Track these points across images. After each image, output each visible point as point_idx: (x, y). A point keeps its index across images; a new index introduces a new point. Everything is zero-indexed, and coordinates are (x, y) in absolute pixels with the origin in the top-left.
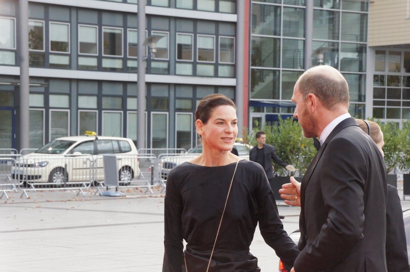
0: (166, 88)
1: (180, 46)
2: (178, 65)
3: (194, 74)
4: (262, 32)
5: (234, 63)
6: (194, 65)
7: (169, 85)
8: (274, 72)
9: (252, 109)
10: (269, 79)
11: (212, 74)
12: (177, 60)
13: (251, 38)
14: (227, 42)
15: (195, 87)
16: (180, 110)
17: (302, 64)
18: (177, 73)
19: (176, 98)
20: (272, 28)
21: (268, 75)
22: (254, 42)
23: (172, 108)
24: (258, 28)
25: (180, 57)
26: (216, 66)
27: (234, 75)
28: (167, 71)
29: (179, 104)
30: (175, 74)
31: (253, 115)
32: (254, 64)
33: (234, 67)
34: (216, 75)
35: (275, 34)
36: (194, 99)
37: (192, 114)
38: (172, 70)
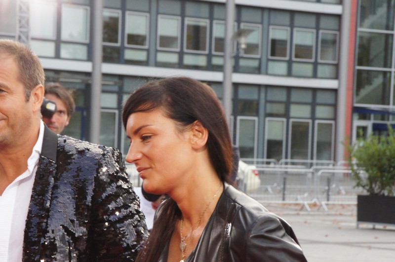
0: (256, 89)
1: (274, 42)
2: (271, 64)
3: (289, 74)
4: (372, 27)
5: (335, 62)
6: (290, 63)
7: (259, 86)
8: (385, 73)
9: (356, 116)
10: (378, 81)
11: (310, 74)
12: (270, 57)
13: (358, 34)
14: (330, 38)
15: (289, 89)
16: (271, 115)
18: (270, 71)
19: (267, 101)
20: (384, 21)
21: (376, 77)
22: (361, 38)
23: (262, 112)
24: (368, 22)
25: (273, 54)
26: (315, 65)
27: (337, 77)
28: (258, 71)
29: (270, 108)
30: (267, 74)
31: (357, 123)
32: (360, 63)
33: (337, 66)
34: (315, 76)
35: (387, 28)
36: (288, 104)
37: (284, 120)
38: (263, 69)
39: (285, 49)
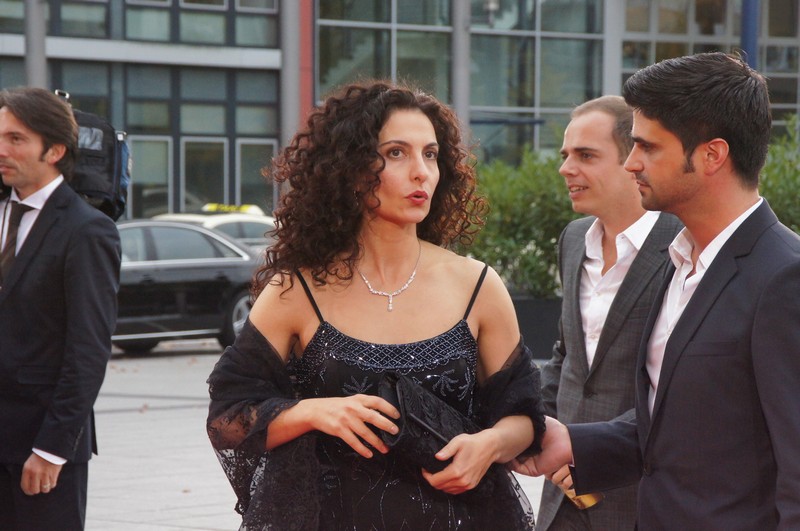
0: (102, 72)
2: (132, 16)
3: (175, 38)
5: (274, 11)
6: (175, 12)
7: (108, 65)
8: (378, 33)
10: (365, 51)
11: (220, 37)
12: (130, 1)
15: (176, 71)
16: (139, 130)
17: (445, 15)
18: (130, 34)
19: (127, 99)
21: (362, 42)
23: (118, 123)
26: (231, 17)
27: (276, 42)
28: (106, 31)
29: (137, 114)
30: (125, 38)
32: (326, 13)
33: (276, 19)
34: (230, 42)
36: (174, 105)
37: (169, 139)
38: (116, 26)
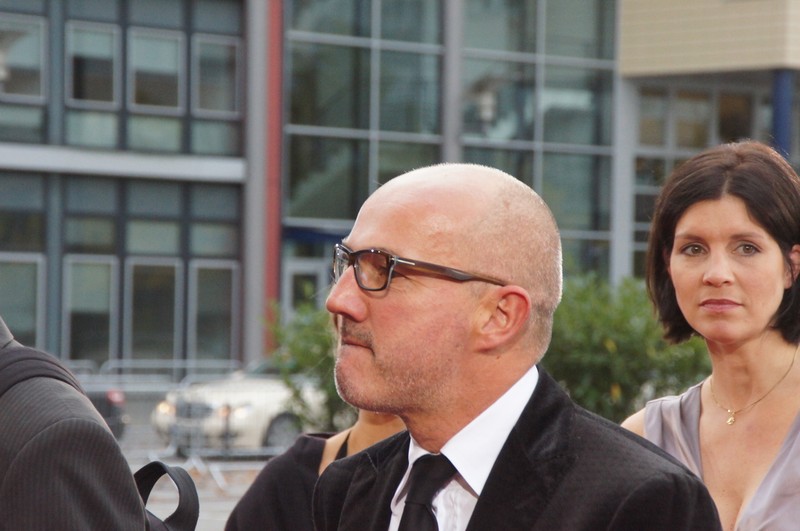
0: (36, 185)
1: (80, 64)
2: (73, 119)
3: (123, 145)
4: (320, 27)
5: (235, 115)
6: (123, 116)
7: (45, 177)
8: (355, 143)
9: (289, 250)
10: (340, 162)
11: (174, 144)
12: (72, 102)
13: (288, 45)
14: (221, 54)
15: (123, 184)
16: (78, 249)
17: (433, 120)
18: (72, 138)
19: (67, 215)
20: (348, 16)
22: (296, 55)
23: (54, 241)
24: (309, 16)
25: (79, 93)
26: (187, 122)
27: (238, 149)
28: (42, 136)
29: (77, 231)
30: (64, 144)
31: (294, 266)
32: (297, 116)
33: (239, 126)
34: (186, 149)
35: (357, 31)
36: (120, 221)
37: (112, 261)
38: (55, 130)
39: (108, 83)
